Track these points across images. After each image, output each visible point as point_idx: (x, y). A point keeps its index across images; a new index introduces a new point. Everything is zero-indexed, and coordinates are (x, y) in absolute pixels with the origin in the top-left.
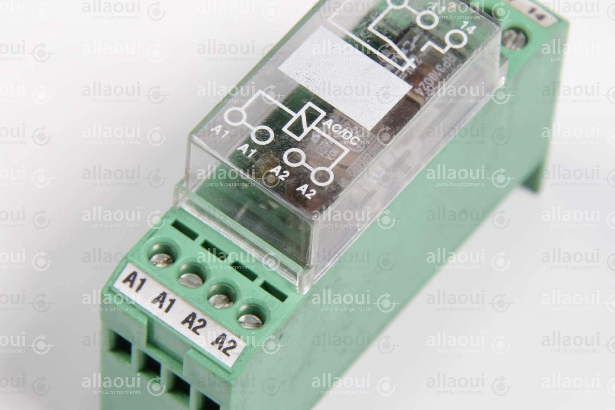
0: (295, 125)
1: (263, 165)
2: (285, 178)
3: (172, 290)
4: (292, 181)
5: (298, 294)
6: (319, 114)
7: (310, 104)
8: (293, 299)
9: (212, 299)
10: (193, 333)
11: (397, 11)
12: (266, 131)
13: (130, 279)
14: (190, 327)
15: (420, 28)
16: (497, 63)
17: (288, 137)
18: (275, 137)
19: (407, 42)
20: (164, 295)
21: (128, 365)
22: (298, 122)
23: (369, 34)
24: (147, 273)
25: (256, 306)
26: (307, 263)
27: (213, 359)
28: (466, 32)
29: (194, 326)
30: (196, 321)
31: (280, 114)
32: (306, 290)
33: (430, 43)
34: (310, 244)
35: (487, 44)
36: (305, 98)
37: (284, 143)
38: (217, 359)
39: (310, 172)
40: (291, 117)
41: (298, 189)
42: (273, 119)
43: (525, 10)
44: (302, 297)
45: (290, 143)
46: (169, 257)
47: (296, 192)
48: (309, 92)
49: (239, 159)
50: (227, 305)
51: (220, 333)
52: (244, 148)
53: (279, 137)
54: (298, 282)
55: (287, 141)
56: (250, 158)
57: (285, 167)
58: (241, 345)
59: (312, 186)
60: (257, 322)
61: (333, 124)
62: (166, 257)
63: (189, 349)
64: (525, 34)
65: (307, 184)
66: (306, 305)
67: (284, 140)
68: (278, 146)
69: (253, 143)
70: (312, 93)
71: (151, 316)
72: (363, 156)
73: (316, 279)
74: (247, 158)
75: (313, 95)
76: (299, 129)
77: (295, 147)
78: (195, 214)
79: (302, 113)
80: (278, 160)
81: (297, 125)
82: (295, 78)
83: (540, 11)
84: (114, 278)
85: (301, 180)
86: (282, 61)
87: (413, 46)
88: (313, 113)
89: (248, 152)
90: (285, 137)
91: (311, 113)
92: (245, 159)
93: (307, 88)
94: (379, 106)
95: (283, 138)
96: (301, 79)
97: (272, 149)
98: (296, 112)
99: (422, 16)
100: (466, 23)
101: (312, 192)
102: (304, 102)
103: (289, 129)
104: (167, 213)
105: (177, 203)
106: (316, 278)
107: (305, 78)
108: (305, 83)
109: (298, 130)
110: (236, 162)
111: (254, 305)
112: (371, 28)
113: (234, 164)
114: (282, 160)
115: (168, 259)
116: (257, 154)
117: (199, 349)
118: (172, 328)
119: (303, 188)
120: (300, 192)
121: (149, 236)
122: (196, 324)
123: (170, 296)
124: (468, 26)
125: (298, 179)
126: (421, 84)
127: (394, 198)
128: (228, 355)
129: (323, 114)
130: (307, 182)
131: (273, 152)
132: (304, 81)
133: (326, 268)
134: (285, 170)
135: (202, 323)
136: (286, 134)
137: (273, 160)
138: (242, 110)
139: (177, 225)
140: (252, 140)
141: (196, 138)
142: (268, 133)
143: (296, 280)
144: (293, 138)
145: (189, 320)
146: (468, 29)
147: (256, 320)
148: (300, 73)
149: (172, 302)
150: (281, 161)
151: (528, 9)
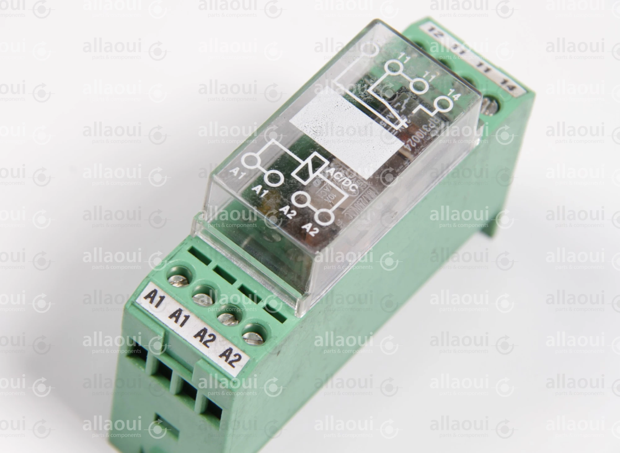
0: (302, 171)
1: (274, 204)
2: (293, 217)
3: (187, 308)
4: (298, 219)
5: (296, 317)
6: (323, 163)
7: (315, 154)
8: (291, 321)
9: (221, 317)
10: (204, 346)
11: (393, 76)
12: (278, 175)
13: (151, 296)
14: (201, 341)
15: (413, 93)
16: (475, 127)
17: (296, 181)
18: (285, 181)
19: (399, 104)
20: (180, 311)
21: (143, 370)
22: (305, 169)
23: (369, 96)
24: (165, 292)
25: (259, 325)
26: (305, 291)
27: (220, 369)
28: (452, 99)
29: (204, 340)
30: (207, 335)
31: (290, 161)
32: (303, 314)
33: (420, 107)
34: (310, 275)
35: (469, 110)
36: (311, 149)
37: (292, 187)
38: (223, 369)
39: (314, 212)
40: (300, 164)
41: (303, 227)
42: (284, 165)
43: (499, 82)
44: (299, 319)
45: (297, 187)
46: (184, 278)
47: (301, 229)
48: (315, 143)
49: (253, 198)
50: (233, 323)
51: (227, 348)
52: (258, 188)
53: (288, 181)
54: (296, 306)
55: (295, 185)
56: (262, 198)
57: (292, 207)
58: (245, 358)
59: (315, 225)
60: (259, 339)
61: (335, 172)
62: (182, 278)
63: (199, 360)
64: (497, 102)
65: (311, 222)
66: (302, 327)
67: (292, 184)
68: (287, 189)
69: (265, 185)
70: (317, 144)
71: (168, 329)
72: (357, 200)
73: (311, 306)
74: (260, 197)
75: (319, 146)
76: (306, 175)
77: (302, 190)
78: (210, 243)
79: (309, 160)
80: (287, 201)
81: (304, 171)
82: (303, 130)
83: (511, 83)
84: (137, 294)
85: (305, 219)
86: (293, 115)
87: (403, 108)
88: (318, 161)
89: (261, 193)
90: (293, 181)
91: (316, 161)
92: (258, 198)
93: (314, 139)
94: (375, 159)
95: (292, 181)
96: (308, 131)
97: (282, 191)
98: (304, 160)
99: (414, 83)
100: (452, 91)
101: (315, 231)
102: (311, 152)
103: (297, 174)
104: (185, 240)
105: (194, 232)
106: (312, 304)
107: (312, 130)
108: (312, 135)
109: (304, 175)
110: (250, 200)
111: (257, 325)
112: (370, 91)
113: (248, 202)
114: (290, 200)
115: (184, 280)
116: (269, 194)
117: (208, 360)
118: (186, 340)
119: (307, 227)
120: (305, 229)
121: (168, 259)
122: (207, 338)
123: (185, 313)
124: (454, 93)
125: (303, 218)
126: (410, 140)
127: (381, 238)
128: (233, 367)
129: (327, 162)
130: (311, 221)
131: (283, 193)
132: (311, 134)
133: (321, 295)
134: (292, 209)
135: (212, 337)
136: (294, 178)
137: (282, 200)
138: (257, 155)
139: (193, 251)
140: (265, 182)
141: (216, 177)
142: (279, 177)
143: (295, 305)
144: (300, 183)
145: (201, 334)
146: (454, 96)
147: (258, 337)
148: (308, 126)
149: (187, 317)
150: (290, 202)
151: (502, 80)
